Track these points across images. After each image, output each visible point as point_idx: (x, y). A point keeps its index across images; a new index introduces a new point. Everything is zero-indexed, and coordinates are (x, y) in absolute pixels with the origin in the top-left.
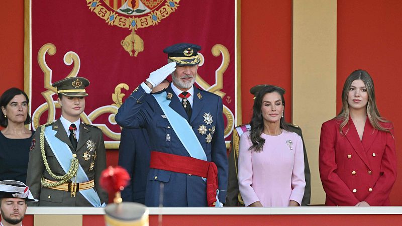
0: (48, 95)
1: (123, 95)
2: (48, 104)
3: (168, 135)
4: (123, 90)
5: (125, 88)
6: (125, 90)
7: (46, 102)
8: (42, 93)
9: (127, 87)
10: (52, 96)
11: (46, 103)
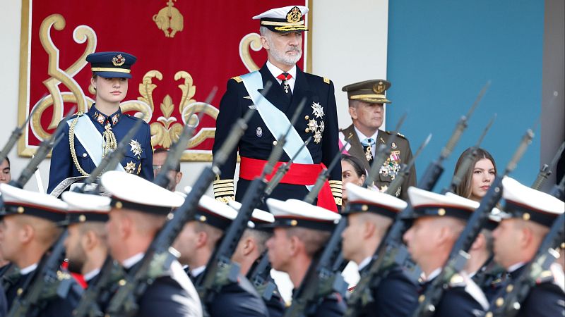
0: (52, 84)
1: (155, 86)
2: (52, 96)
3: (259, 128)
4: (154, 80)
5: (157, 77)
6: (158, 79)
7: (49, 93)
8: (43, 82)
9: (160, 76)
10: (59, 86)
11: (50, 95)
